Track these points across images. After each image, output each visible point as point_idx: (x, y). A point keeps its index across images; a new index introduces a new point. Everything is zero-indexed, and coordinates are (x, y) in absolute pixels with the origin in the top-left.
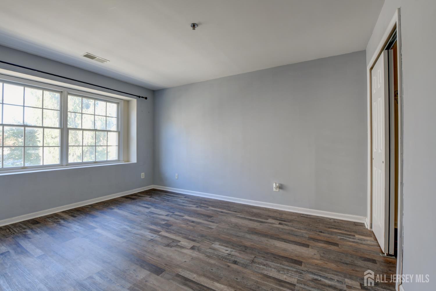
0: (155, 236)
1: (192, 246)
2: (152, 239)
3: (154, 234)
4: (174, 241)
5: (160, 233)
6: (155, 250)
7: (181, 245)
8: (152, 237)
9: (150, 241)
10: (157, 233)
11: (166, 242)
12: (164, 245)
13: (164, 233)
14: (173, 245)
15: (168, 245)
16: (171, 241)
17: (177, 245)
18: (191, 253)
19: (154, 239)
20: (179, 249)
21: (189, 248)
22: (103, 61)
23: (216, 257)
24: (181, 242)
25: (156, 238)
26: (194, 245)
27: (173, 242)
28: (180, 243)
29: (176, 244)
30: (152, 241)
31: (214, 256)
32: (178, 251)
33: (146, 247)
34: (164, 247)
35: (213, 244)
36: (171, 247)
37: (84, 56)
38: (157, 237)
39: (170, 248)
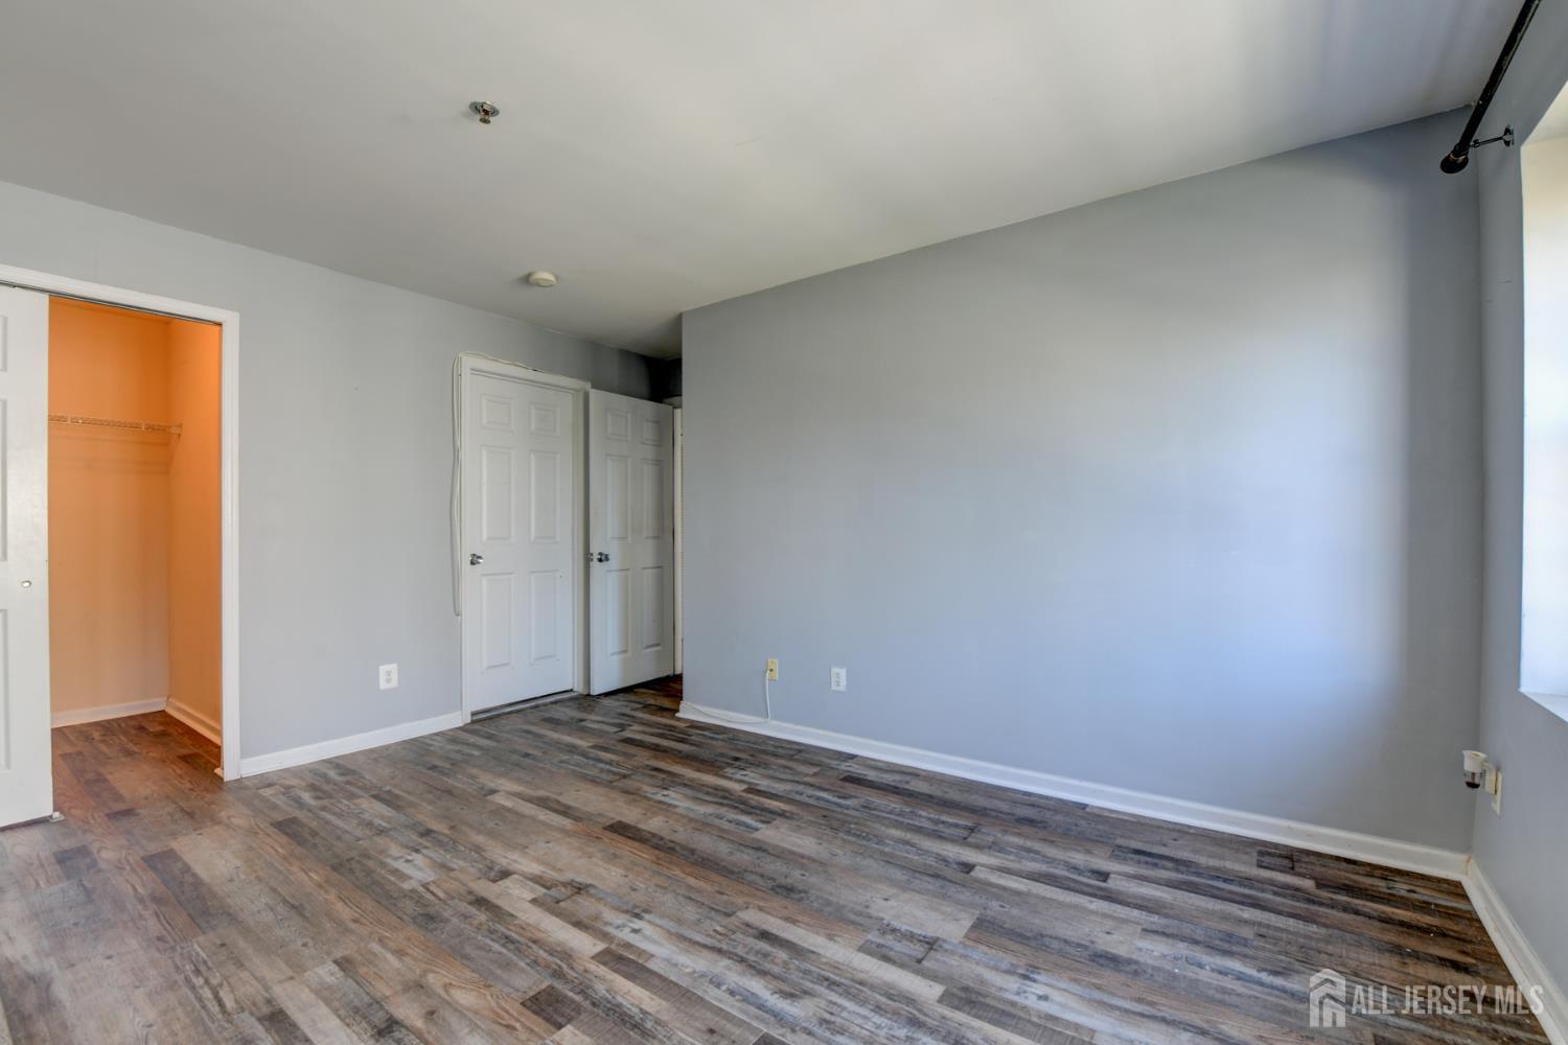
0: (625, 935)
1: (499, 883)
2: (637, 916)
3: (628, 946)
4: (552, 906)
5: (601, 946)
6: (626, 876)
7: (536, 886)
8: (636, 927)
9: (646, 911)
10: (613, 947)
11: (585, 906)
12: (592, 891)
13: (584, 945)
14: (563, 890)
15: (580, 889)
16: (562, 904)
17: (548, 888)
18: (520, 860)
19: (627, 916)
20: (551, 874)
21: (515, 876)
24: (530, 896)
25: (619, 922)
26: (492, 884)
27: (558, 902)
28: (534, 896)
29: (553, 892)
30: (635, 907)
32: (554, 868)
33: (657, 886)
34: (594, 883)
35: (425, 886)
36: (570, 884)
38: (618, 927)
39: (577, 880)
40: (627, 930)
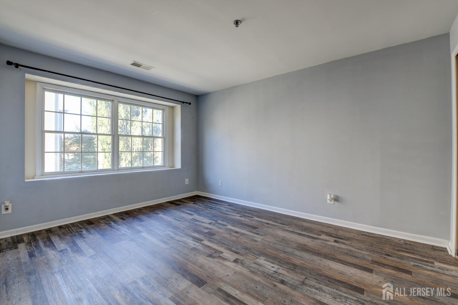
0: (197, 244)
1: (235, 259)
2: (194, 248)
3: (197, 242)
4: (216, 251)
5: (203, 242)
6: (197, 259)
7: (223, 257)
8: (195, 246)
9: (192, 249)
10: (200, 242)
11: (208, 251)
12: (207, 255)
13: (206, 242)
14: (215, 255)
15: (210, 256)
16: (214, 252)
17: (220, 256)
18: (234, 267)
19: (197, 248)
20: (221, 261)
21: (232, 261)
22: (148, 68)
23: (261, 274)
24: (223, 254)
25: (199, 247)
26: (238, 258)
27: (215, 252)
29: (218, 255)
30: (195, 250)
31: (259, 273)
32: (221, 263)
33: (188, 256)
34: (206, 257)
35: (258, 258)
36: (214, 258)
37: (131, 65)
38: (199, 246)
39: (211, 259)
40: (197, 245)
